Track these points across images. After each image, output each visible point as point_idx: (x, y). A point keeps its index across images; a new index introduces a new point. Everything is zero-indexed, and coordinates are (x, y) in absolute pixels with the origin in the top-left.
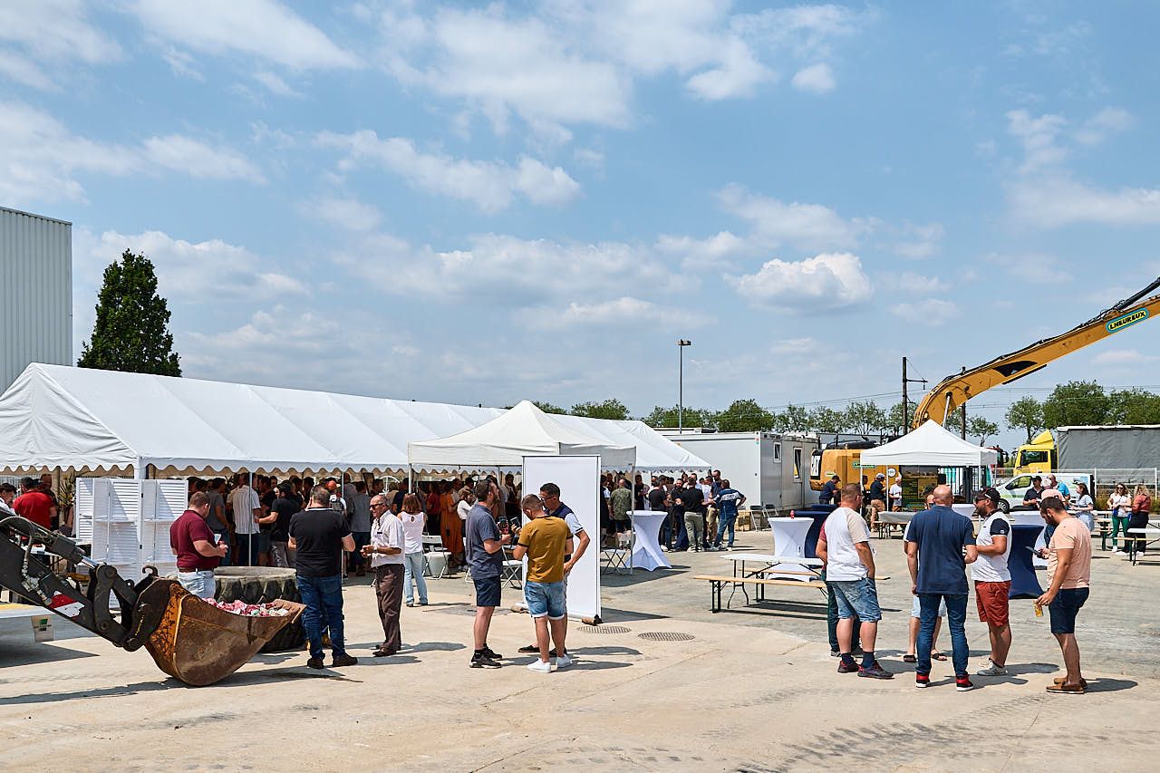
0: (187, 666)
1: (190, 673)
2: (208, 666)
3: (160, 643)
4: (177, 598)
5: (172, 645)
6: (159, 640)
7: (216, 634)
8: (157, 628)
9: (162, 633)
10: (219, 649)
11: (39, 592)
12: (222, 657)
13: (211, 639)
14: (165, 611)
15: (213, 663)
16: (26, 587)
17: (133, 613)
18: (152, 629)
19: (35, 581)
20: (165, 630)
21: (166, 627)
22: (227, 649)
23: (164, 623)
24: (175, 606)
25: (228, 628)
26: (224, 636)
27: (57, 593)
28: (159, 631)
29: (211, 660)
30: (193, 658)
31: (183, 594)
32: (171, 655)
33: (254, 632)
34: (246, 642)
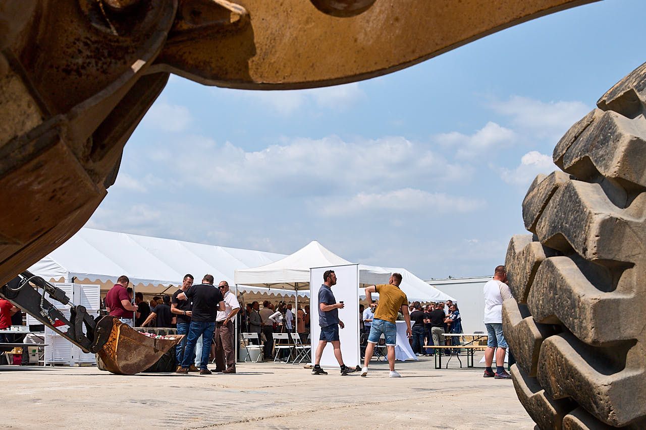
0: (122, 363)
1: (124, 367)
2: (133, 364)
3: (108, 350)
4: (117, 326)
5: (114, 351)
6: (108, 348)
7: (137, 347)
8: (106, 342)
9: (109, 344)
10: (139, 355)
11: (49, 317)
12: (141, 360)
13: (135, 349)
14: (110, 332)
15: (136, 363)
16: (42, 314)
17: (95, 332)
18: (104, 342)
19: (47, 311)
20: (111, 343)
21: (111, 342)
22: (143, 356)
23: (110, 339)
24: (116, 330)
25: (144, 343)
26: (142, 348)
27: (57, 319)
28: (108, 343)
29: (135, 361)
30: (126, 359)
31: (120, 324)
32: (114, 357)
33: (158, 348)
34: (153, 353)
